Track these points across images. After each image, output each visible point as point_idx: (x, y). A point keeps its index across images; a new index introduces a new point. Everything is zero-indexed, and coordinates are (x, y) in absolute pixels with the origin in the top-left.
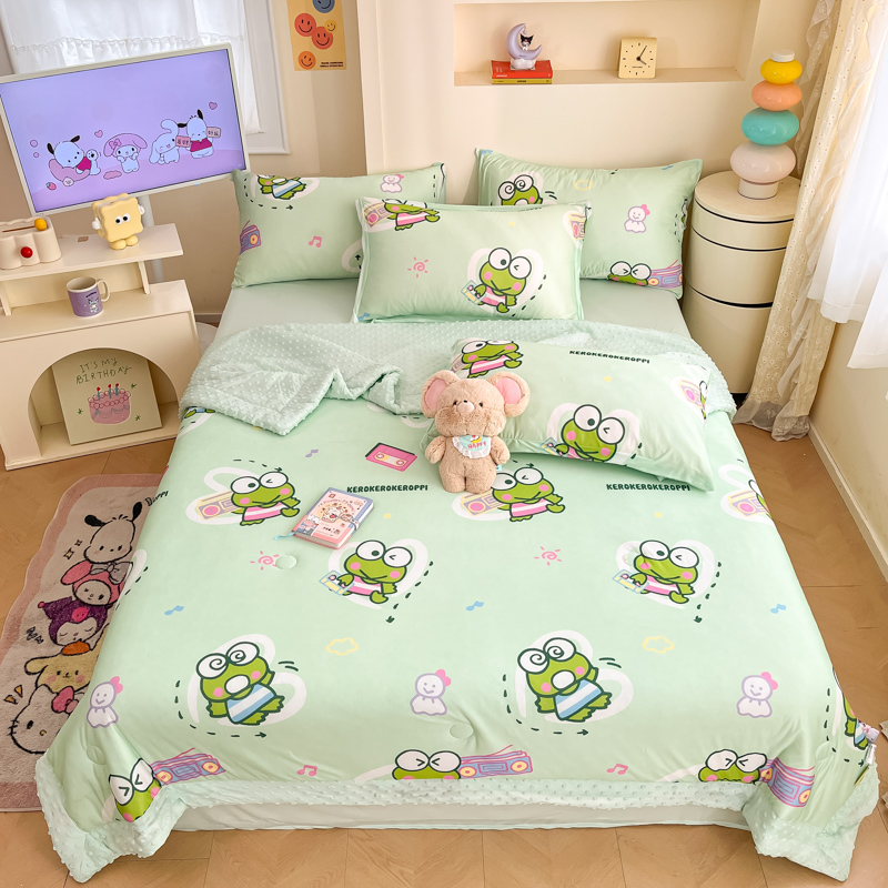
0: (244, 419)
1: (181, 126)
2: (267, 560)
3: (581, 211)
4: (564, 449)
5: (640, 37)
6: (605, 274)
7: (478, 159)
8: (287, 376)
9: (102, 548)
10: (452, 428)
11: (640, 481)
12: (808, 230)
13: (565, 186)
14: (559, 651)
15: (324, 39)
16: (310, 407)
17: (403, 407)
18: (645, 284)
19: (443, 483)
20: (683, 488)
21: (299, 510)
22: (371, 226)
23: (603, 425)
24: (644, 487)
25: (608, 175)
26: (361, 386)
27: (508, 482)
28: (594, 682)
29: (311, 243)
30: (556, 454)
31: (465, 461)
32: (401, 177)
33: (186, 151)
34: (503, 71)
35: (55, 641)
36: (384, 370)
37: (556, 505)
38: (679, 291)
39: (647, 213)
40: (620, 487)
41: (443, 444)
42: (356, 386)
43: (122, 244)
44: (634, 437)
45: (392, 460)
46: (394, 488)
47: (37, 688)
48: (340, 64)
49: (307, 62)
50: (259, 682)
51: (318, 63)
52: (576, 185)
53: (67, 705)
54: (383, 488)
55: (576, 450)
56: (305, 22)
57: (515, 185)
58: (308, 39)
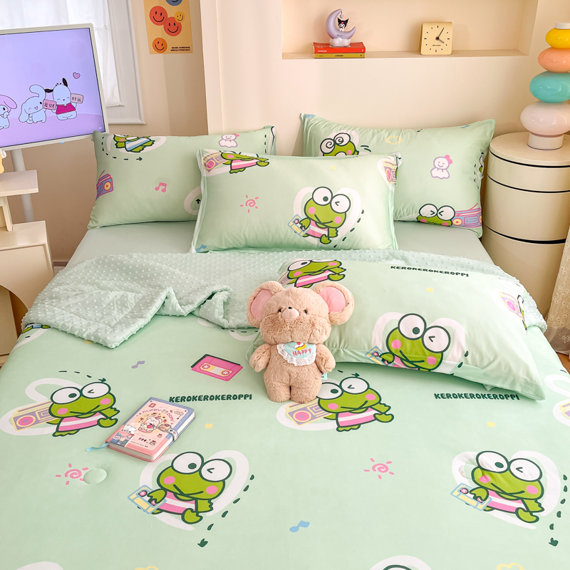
0: (76, 333)
1: (48, 91)
2: (74, 474)
3: (393, 160)
4: (389, 358)
5: (438, 22)
6: (414, 216)
7: (303, 122)
8: (123, 295)
10: (277, 336)
11: (468, 391)
13: (378, 141)
15: (174, 28)
16: (141, 322)
17: (231, 321)
18: (449, 224)
19: (269, 393)
20: (512, 397)
21: (117, 420)
22: (209, 171)
23: (429, 333)
24: (472, 396)
25: (414, 133)
26: (192, 303)
27: (334, 391)
29: (157, 189)
30: (381, 363)
31: (290, 368)
32: (237, 136)
33: (52, 113)
36: (215, 289)
37: (384, 414)
38: (480, 230)
39: (450, 162)
40: (449, 396)
41: (268, 352)
42: (188, 303)
44: (460, 345)
45: (217, 370)
46: (217, 398)
48: (186, 49)
49: (159, 47)
51: (169, 48)
52: (387, 141)
54: (206, 398)
55: (402, 359)
56: (159, 13)
57: (335, 142)
58: (161, 28)
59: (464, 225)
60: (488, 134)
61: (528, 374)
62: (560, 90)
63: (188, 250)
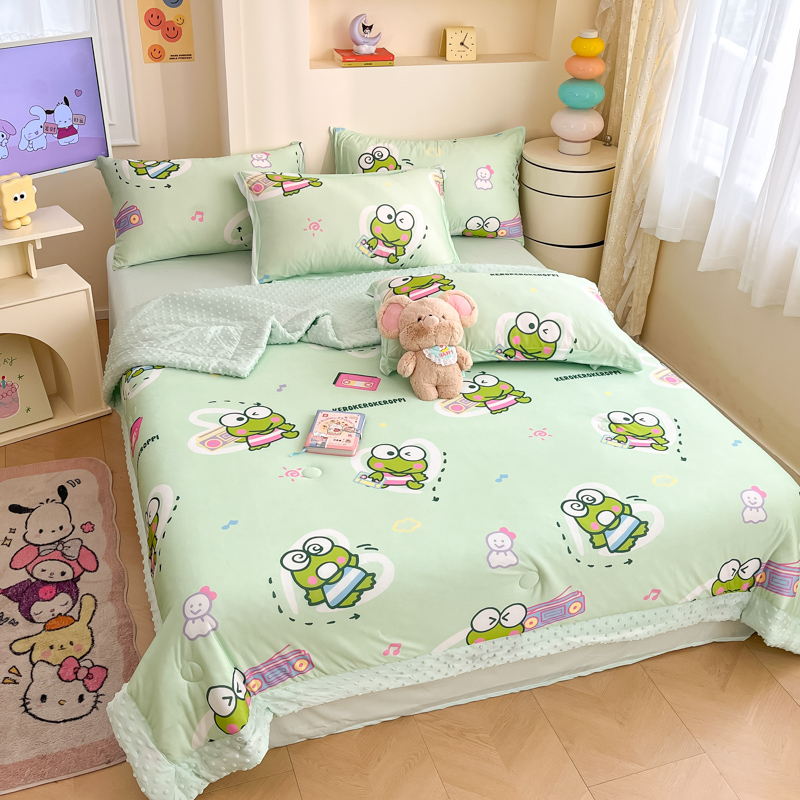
0: (199, 368)
1: (49, 112)
2: (294, 473)
3: (438, 173)
4: (511, 353)
5: (461, 27)
6: (461, 230)
7: (332, 137)
8: (223, 329)
9: (41, 531)
11: (576, 373)
12: (633, 171)
13: (418, 153)
14: (590, 498)
15: (172, 33)
16: (260, 352)
17: (346, 342)
18: (495, 236)
19: (419, 395)
20: (615, 372)
21: (298, 433)
22: (258, 195)
23: (542, 327)
24: (585, 376)
25: (452, 144)
26: (300, 330)
27: (472, 387)
28: (631, 515)
29: (193, 218)
30: (505, 359)
31: (439, 369)
32: (268, 155)
34: (349, 56)
35: (32, 621)
36: (319, 313)
37: (522, 398)
38: (522, 239)
39: (492, 172)
40: (566, 378)
41: (414, 358)
42: (294, 330)
43: (17, 224)
45: (361, 384)
46: (375, 404)
47: (34, 665)
48: (188, 57)
49: (156, 54)
50: (347, 565)
51: (168, 56)
52: (427, 152)
53: (76, 673)
54: (365, 405)
55: (522, 353)
56: (155, 16)
57: (374, 156)
58: (158, 33)
59: (509, 236)
60: (520, 141)
61: (627, 351)
62: (588, 96)
63: (249, 281)
